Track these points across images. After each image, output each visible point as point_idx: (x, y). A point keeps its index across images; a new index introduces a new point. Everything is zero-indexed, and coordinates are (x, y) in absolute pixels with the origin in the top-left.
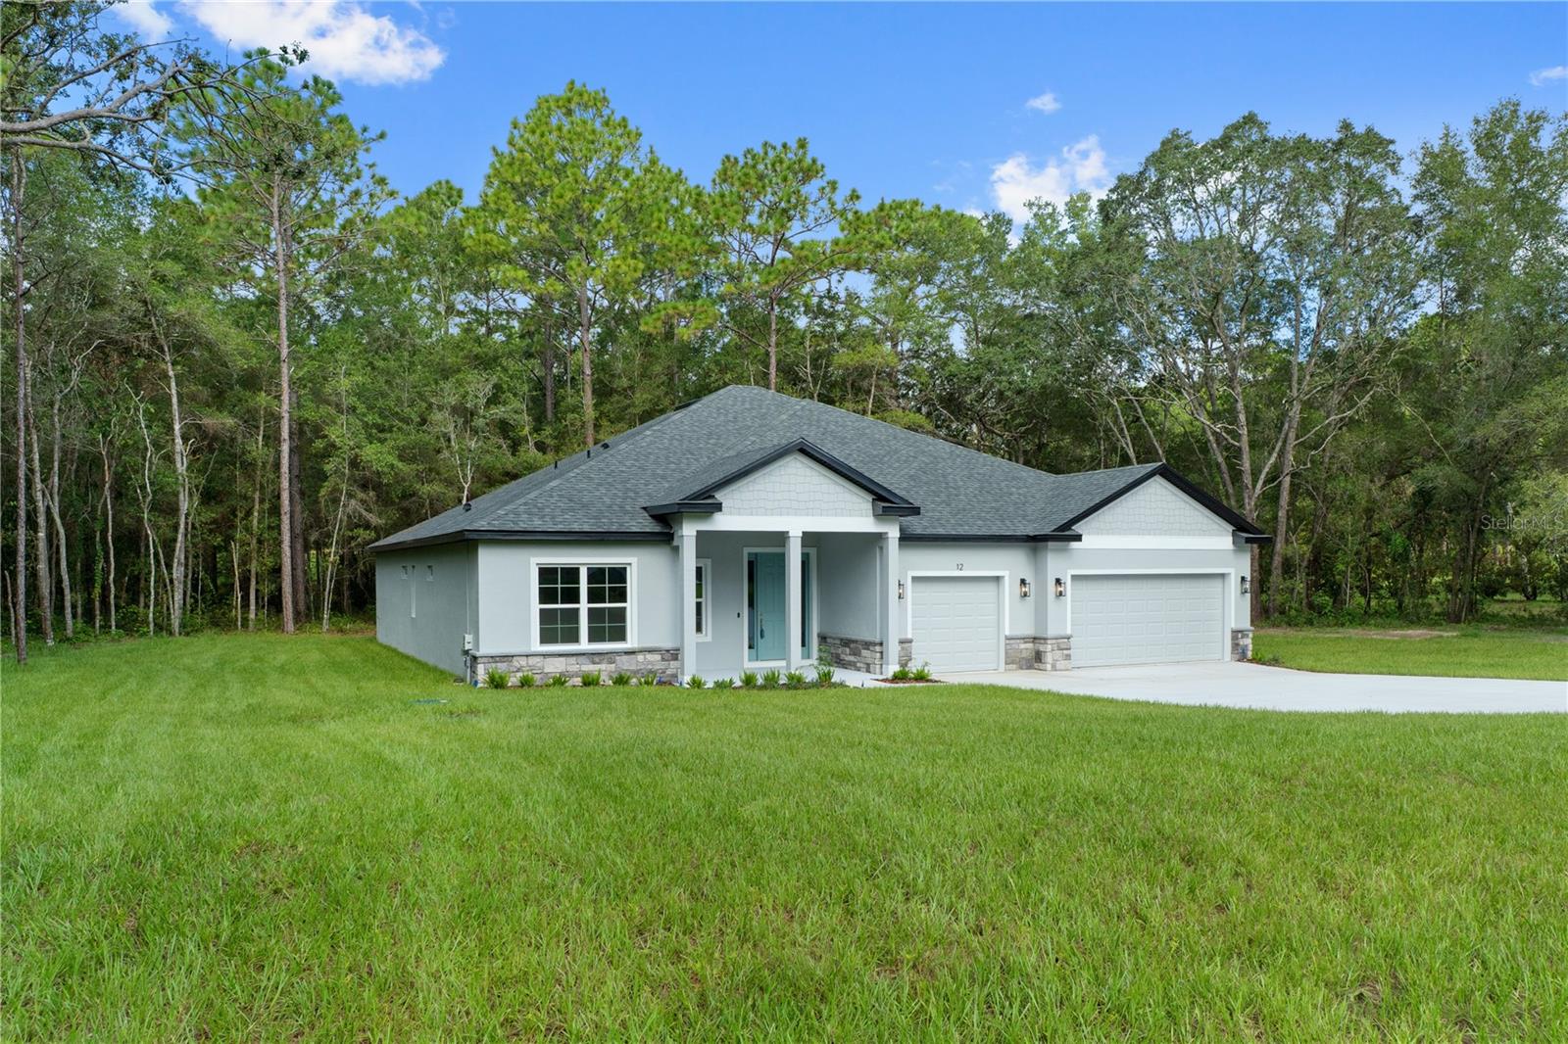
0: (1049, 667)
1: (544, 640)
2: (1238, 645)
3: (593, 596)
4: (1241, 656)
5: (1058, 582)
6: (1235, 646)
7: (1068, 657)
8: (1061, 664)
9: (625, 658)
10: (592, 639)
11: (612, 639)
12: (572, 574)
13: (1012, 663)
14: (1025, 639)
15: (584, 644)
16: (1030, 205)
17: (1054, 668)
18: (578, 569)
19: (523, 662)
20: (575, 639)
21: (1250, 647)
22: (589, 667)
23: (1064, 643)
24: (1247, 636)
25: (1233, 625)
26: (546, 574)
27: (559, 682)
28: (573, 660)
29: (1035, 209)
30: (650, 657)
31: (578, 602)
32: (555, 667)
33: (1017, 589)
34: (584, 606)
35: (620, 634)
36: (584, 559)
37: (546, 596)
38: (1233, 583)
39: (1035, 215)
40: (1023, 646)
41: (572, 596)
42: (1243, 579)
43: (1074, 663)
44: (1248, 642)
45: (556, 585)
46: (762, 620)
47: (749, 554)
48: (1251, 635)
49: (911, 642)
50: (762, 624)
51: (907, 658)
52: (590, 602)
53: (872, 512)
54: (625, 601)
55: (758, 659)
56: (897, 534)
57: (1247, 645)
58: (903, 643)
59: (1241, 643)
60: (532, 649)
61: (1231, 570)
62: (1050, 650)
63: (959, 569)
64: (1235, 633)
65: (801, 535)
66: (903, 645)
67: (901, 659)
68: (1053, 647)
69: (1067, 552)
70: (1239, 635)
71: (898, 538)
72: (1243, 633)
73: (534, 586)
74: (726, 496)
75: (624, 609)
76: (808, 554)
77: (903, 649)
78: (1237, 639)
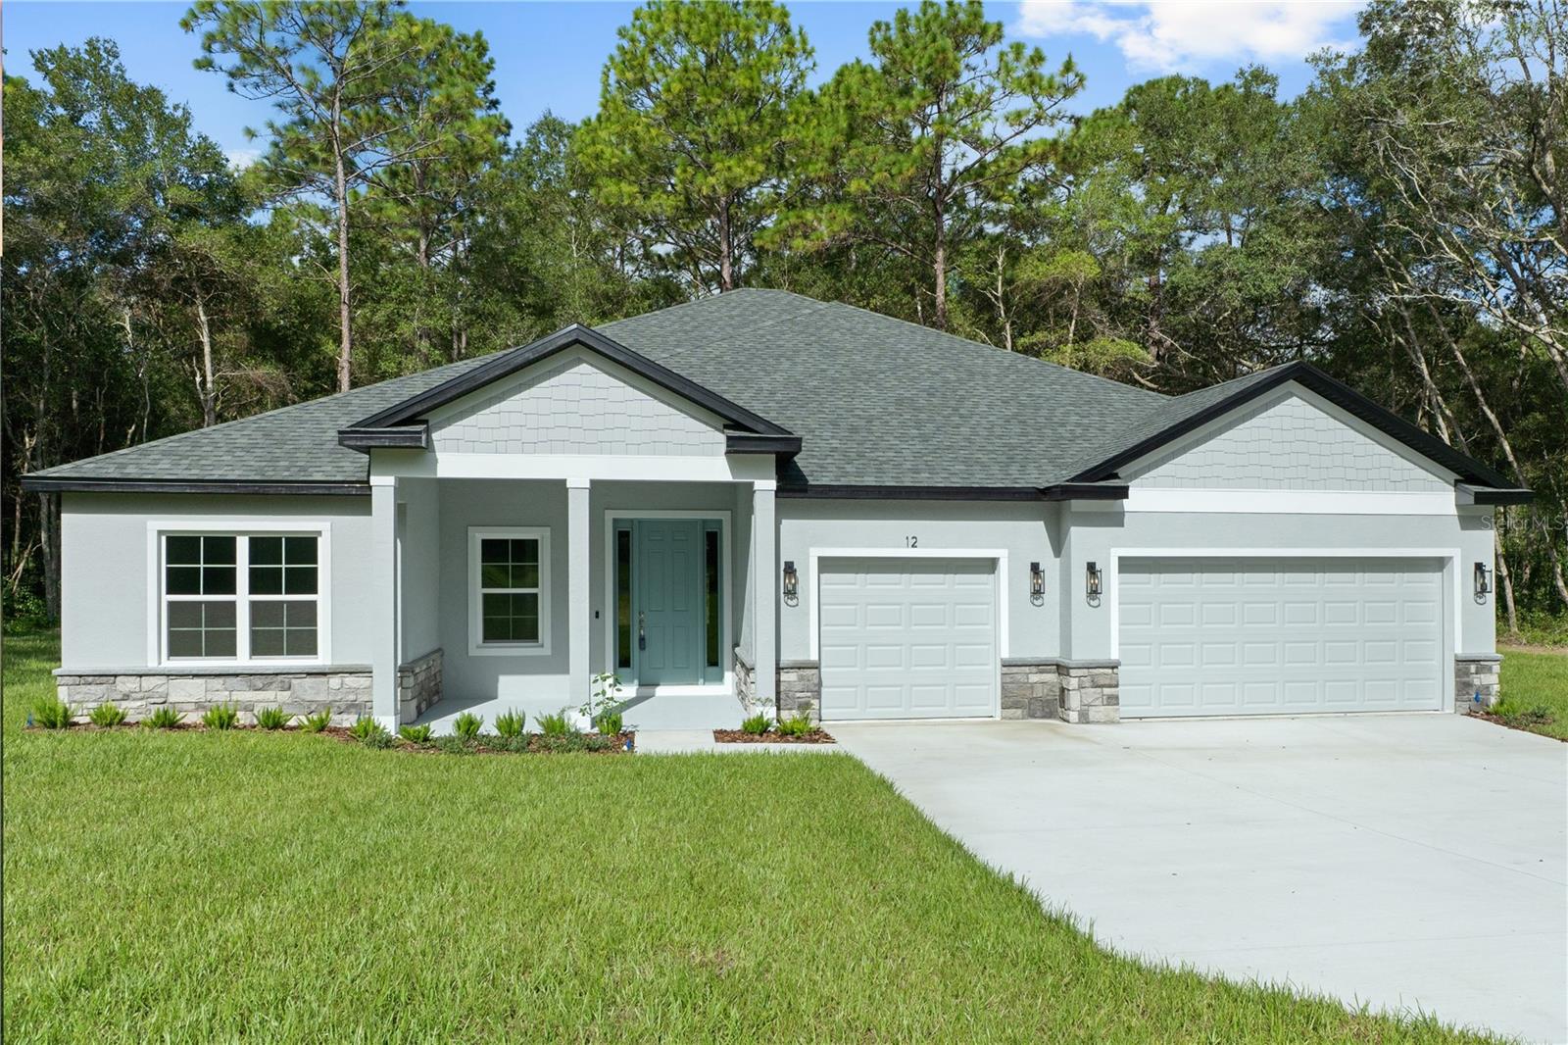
0: (1073, 716)
1: (175, 650)
2: (1468, 685)
3: (260, 582)
4: (1477, 705)
5: (1091, 568)
6: (1463, 687)
7: (1113, 700)
8: (1097, 712)
9: (310, 682)
10: (257, 649)
11: (294, 651)
12: (222, 547)
13: (1016, 705)
14: (1040, 666)
15: (243, 658)
16: (1316, 59)
17: (1084, 718)
18: (233, 540)
19: (131, 684)
20: (231, 651)
21: (1494, 691)
23: (1104, 675)
24: (1490, 670)
25: (1459, 650)
26: (180, 547)
28: (217, 683)
29: (1322, 65)
30: (350, 680)
31: (233, 591)
33: (1025, 581)
34: (243, 597)
35: (306, 644)
36: (243, 525)
37: (178, 581)
38: (1460, 577)
39: (1322, 73)
40: (1034, 678)
41: (223, 581)
42: (1479, 567)
43: (1124, 709)
44: (1491, 679)
45: (196, 565)
46: (641, 621)
47: (615, 521)
48: (1496, 668)
49: (816, 666)
50: (641, 627)
51: (809, 694)
52: (253, 590)
53: (723, 448)
54: (315, 591)
55: (636, 682)
56: (772, 484)
57: (1487, 687)
58: (799, 668)
59: (1476, 682)
60: (152, 664)
61: (1454, 552)
62: (1081, 687)
63: (910, 545)
64: (1463, 664)
65: (588, 486)
66: (801, 672)
67: (798, 695)
68: (1087, 681)
69: (1117, 519)
70: (1473, 668)
71: (776, 492)
72: (1480, 664)
73: (154, 564)
74: (449, 422)
75: (314, 604)
76: (720, 521)
77: (801, 678)
78: (1467, 674)
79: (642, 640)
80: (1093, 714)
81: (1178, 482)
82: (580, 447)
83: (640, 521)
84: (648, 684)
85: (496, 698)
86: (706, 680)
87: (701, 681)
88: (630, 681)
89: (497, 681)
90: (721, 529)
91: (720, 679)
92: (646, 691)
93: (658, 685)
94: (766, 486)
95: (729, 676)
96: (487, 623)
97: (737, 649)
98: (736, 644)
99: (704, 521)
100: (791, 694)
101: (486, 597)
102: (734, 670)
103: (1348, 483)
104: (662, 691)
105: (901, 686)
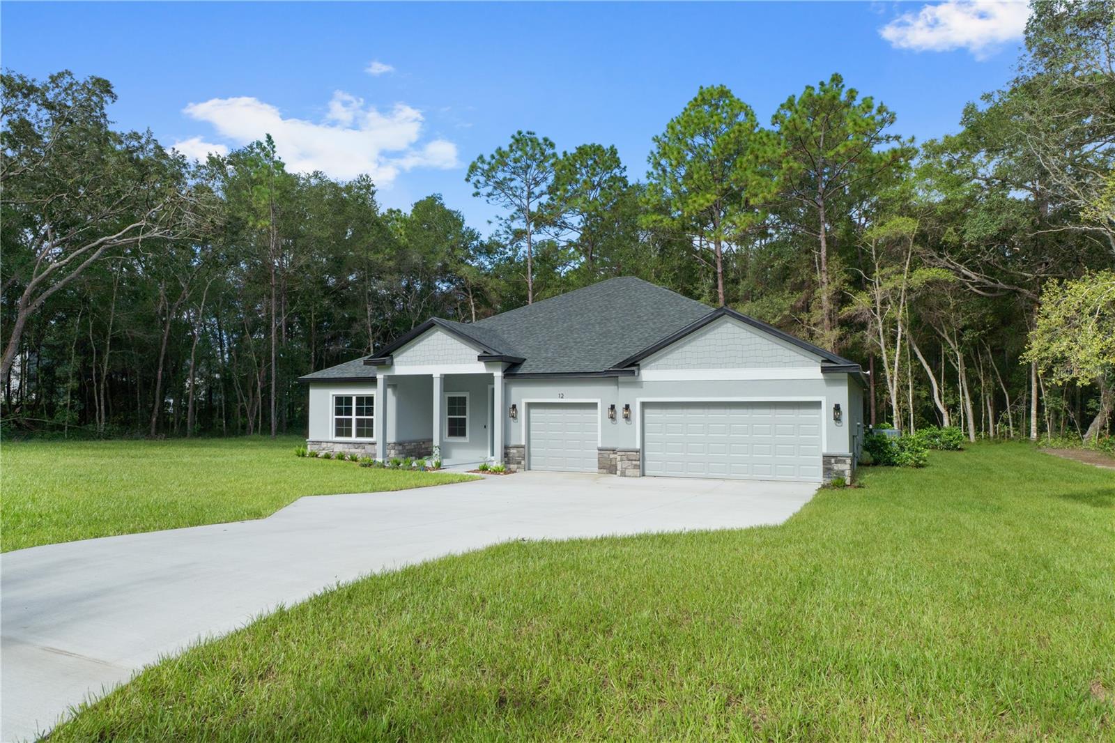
0: (619, 473)
1: (336, 435)
2: (831, 469)
3: (359, 412)
5: (627, 407)
6: (828, 470)
9: (370, 446)
10: (357, 435)
11: (367, 436)
12: (349, 399)
13: (603, 468)
15: (353, 438)
17: (623, 474)
18: (352, 397)
19: (327, 445)
20: (349, 434)
21: (848, 473)
22: (353, 450)
23: (635, 455)
24: (844, 462)
25: (825, 450)
26: (339, 400)
27: (341, 457)
28: (346, 445)
31: (357, 419)
32: (338, 449)
33: (607, 413)
34: (354, 417)
35: (370, 433)
36: (354, 392)
37: (339, 412)
38: (825, 413)
41: (349, 412)
42: (838, 406)
44: (845, 467)
45: (342, 405)
48: (849, 461)
49: (527, 447)
51: (521, 458)
52: (357, 415)
54: (372, 415)
56: (501, 373)
57: (843, 471)
58: (517, 448)
59: (836, 468)
60: (330, 439)
61: (822, 399)
62: (621, 460)
63: (561, 397)
64: (827, 459)
65: (439, 377)
68: (624, 458)
69: (638, 384)
70: (833, 461)
71: (502, 376)
72: (839, 459)
73: (331, 406)
74: (399, 355)
75: (372, 420)
77: (518, 452)
78: (830, 463)
80: (628, 472)
81: (667, 367)
82: (437, 362)
94: (498, 374)
103: (758, 364)
105: (562, 457)
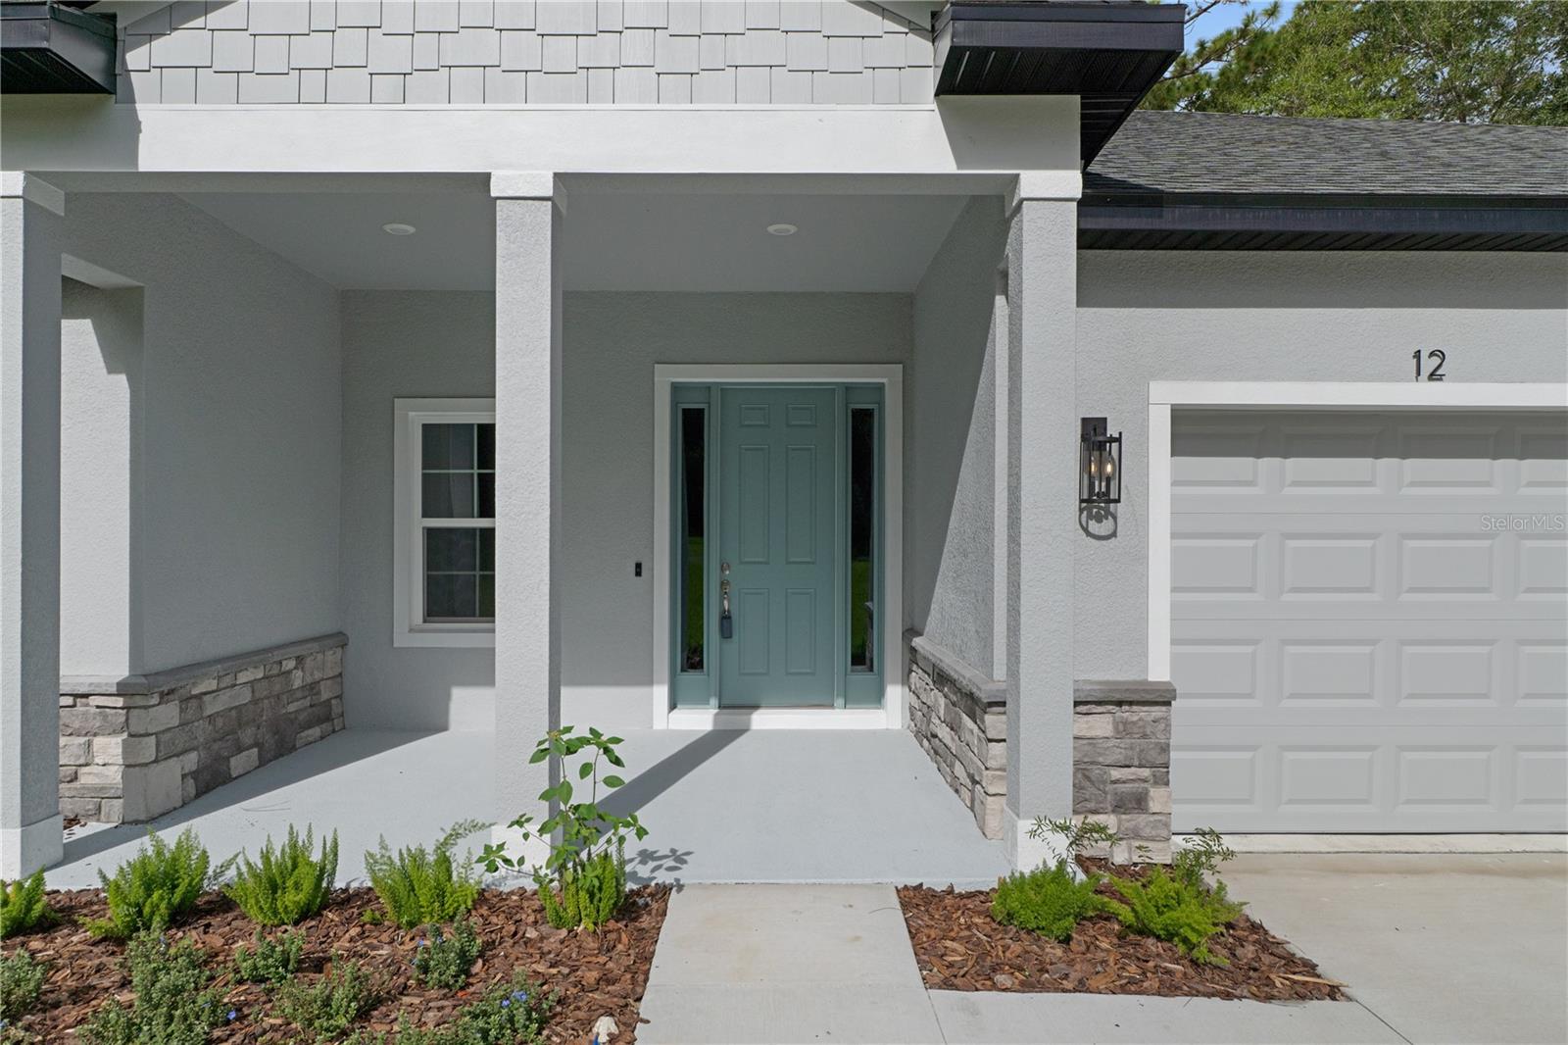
46: (723, 584)
47: (676, 389)
49: (1163, 698)
50: (724, 594)
51: (1146, 772)
53: (931, 79)
55: (714, 702)
56: (1070, 182)
58: (1120, 703)
63: (1426, 370)
65: (548, 190)
66: (1125, 713)
67: (1116, 774)
71: (1081, 203)
76: (880, 388)
77: (1123, 729)
79: (726, 618)
83: (725, 390)
84: (737, 703)
85: (444, 728)
86: (851, 700)
87: (840, 701)
88: (700, 701)
89: (448, 697)
90: (881, 404)
91: (877, 698)
92: (733, 719)
93: (756, 707)
94: (1049, 188)
95: (895, 694)
96: (432, 586)
97: (917, 642)
98: (911, 631)
99: (848, 388)
100: (1095, 772)
101: (430, 533)
102: (905, 681)
104: (764, 720)
105: (1372, 748)
